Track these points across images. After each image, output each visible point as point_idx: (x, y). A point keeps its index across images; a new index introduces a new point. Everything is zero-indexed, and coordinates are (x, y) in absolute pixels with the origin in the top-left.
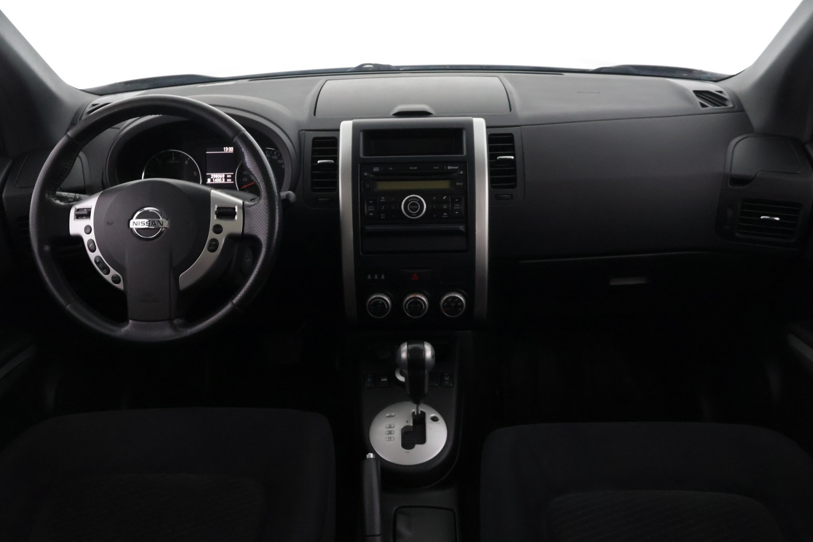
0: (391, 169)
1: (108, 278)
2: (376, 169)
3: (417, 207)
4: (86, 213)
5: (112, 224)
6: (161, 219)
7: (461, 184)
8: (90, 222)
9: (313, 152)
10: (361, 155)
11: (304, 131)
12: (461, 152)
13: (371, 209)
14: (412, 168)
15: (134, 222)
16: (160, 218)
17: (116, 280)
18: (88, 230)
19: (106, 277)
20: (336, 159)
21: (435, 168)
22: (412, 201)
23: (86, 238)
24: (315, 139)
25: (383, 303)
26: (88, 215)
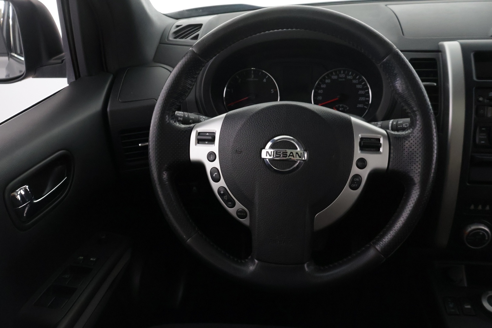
1: (232, 211)
4: (210, 138)
5: (241, 152)
6: (299, 149)
8: (215, 148)
10: (475, 78)
15: (267, 152)
16: (297, 149)
17: (241, 213)
18: (211, 156)
19: (230, 210)
23: (209, 166)
25: (483, 234)
26: (211, 141)
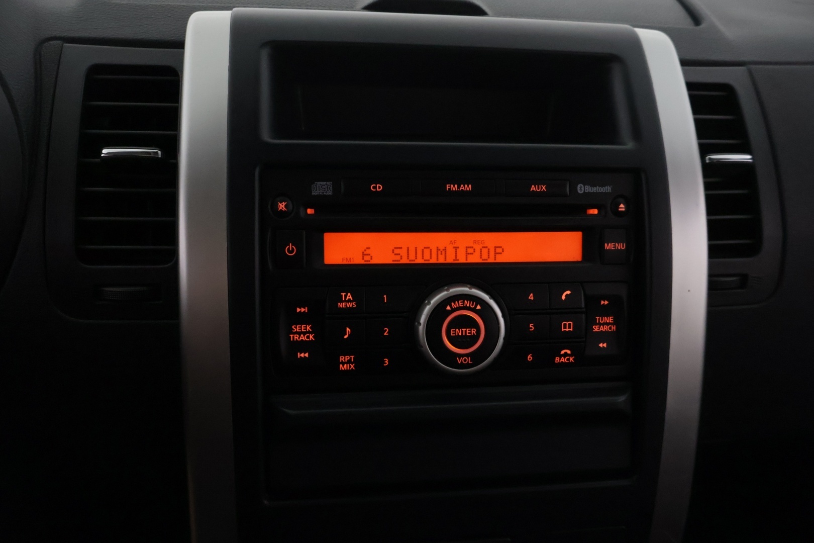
0: (380, 187)
2: (322, 188)
3: (474, 331)
7: (621, 246)
9: (89, 116)
10: (266, 135)
11: (58, 42)
12: (610, 134)
13: (303, 338)
14: (454, 188)
20: (171, 146)
21: (533, 188)
22: (459, 309)
24: (95, 70)
